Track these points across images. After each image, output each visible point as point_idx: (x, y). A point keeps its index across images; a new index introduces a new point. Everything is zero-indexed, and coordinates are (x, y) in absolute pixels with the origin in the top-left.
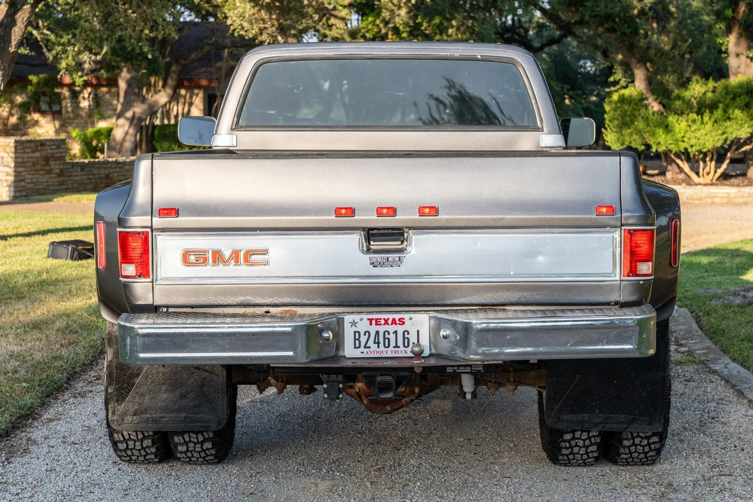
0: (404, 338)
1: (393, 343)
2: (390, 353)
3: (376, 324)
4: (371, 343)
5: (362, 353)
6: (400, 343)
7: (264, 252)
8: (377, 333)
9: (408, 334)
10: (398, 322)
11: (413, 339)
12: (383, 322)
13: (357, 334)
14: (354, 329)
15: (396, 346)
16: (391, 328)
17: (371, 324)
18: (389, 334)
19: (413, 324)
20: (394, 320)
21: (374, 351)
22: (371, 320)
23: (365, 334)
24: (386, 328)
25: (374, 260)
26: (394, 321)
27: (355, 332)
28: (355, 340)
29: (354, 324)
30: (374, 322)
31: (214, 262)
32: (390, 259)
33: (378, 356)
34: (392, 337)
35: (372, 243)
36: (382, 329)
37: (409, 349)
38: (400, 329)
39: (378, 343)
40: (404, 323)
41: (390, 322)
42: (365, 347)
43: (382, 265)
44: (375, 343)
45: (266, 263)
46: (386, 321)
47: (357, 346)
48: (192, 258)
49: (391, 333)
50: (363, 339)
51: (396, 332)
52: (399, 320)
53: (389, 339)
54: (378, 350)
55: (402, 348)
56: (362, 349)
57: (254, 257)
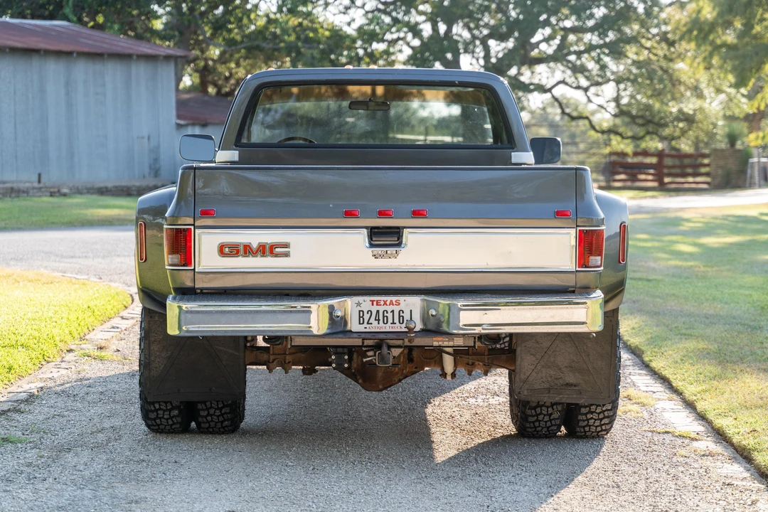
0: (400, 317)
1: (390, 320)
2: (388, 328)
3: (377, 305)
4: (372, 320)
5: (366, 328)
6: (396, 320)
7: (286, 245)
8: (378, 312)
9: (403, 312)
10: (394, 303)
11: (407, 317)
12: (382, 303)
13: (361, 313)
14: (359, 308)
15: (393, 323)
16: (389, 308)
17: (373, 305)
18: (387, 313)
19: (407, 305)
20: (391, 301)
21: (375, 326)
22: (372, 301)
23: (368, 313)
24: (385, 308)
25: (375, 253)
26: (391, 303)
27: (360, 311)
28: (360, 317)
29: (359, 304)
30: (375, 303)
31: (245, 253)
32: (388, 252)
33: (378, 330)
34: (390, 315)
35: (374, 239)
36: (381, 309)
37: (404, 325)
38: (396, 309)
39: (379, 320)
40: (399, 304)
41: (388, 303)
42: (368, 323)
43: (382, 256)
44: (376, 320)
45: (287, 255)
46: (385, 303)
47: (361, 322)
48: (227, 250)
49: (389, 312)
50: (366, 317)
51: (393, 311)
52: (396, 301)
53: (387, 317)
54: (379, 325)
55: (398, 324)
56: (365, 325)
57: (278, 250)
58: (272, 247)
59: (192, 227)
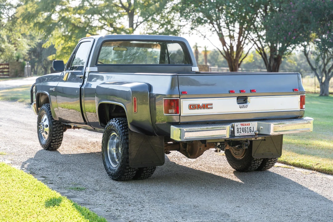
1: (247, 131)
2: (246, 134)
4: (241, 131)
6: (249, 131)
7: (212, 104)
8: (243, 128)
9: (251, 128)
11: (252, 130)
12: (244, 125)
14: (237, 127)
15: (248, 132)
16: (246, 127)
17: (241, 126)
19: (252, 125)
20: (247, 124)
21: (243, 134)
22: (241, 124)
23: (240, 129)
24: (245, 126)
25: (240, 106)
26: (247, 125)
28: (237, 130)
29: (237, 126)
34: (247, 129)
35: (239, 101)
36: (244, 127)
37: (251, 133)
38: (249, 127)
39: (243, 131)
40: (250, 125)
41: (246, 125)
42: (240, 133)
43: (243, 107)
45: (212, 108)
47: (238, 132)
48: (192, 107)
51: (248, 128)
57: (208, 106)
59: (179, 98)
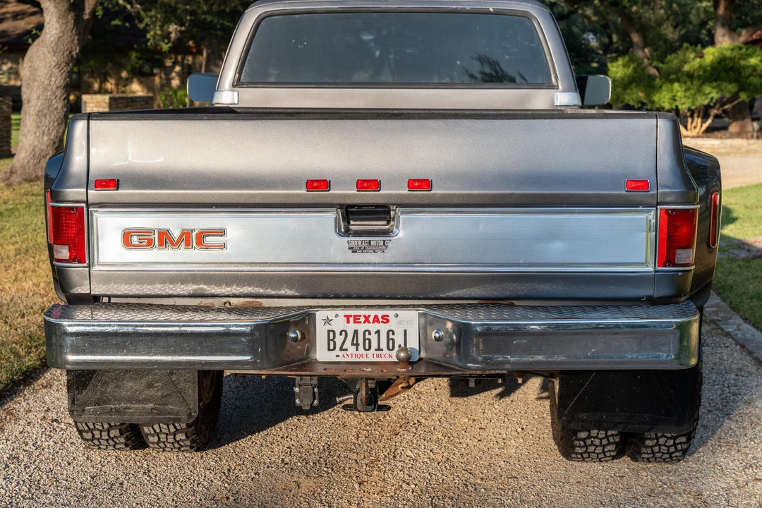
0: (388, 339)
1: (374, 345)
2: (371, 356)
3: (355, 322)
4: (348, 345)
5: (338, 356)
6: (383, 345)
7: (222, 232)
8: (356, 332)
9: (393, 334)
10: (381, 320)
11: (399, 340)
12: (362, 319)
13: (331, 334)
14: (328, 327)
15: (379, 349)
16: (373, 327)
17: (348, 322)
18: (370, 334)
19: (399, 323)
20: (376, 317)
21: (352, 354)
22: (348, 317)
23: (341, 334)
24: (367, 326)
25: (353, 244)
26: (376, 319)
27: (329, 331)
28: (329, 340)
29: (327, 321)
30: (351, 319)
31: (161, 244)
32: (372, 243)
33: (357, 360)
34: (374, 338)
35: (351, 222)
36: (361, 328)
37: (394, 353)
38: (384, 328)
39: (357, 345)
40: (388, 321)
41: (371, 319)
42: (341, 349)
43: (363, 250)
44: (353, 344)
45: (224, 246)
46: (367, 319)
47: (332, 347)
48: (135, 240)
49: (373, 333)
50: (339, 339)
51: (378, 332)
52: (383, 317)
53: (369, 340)
54: (357, 353)
55: (386, 351)
56: (337, 351)
57: (209, 239)
58: (202, 235)
59: (84, 205)
